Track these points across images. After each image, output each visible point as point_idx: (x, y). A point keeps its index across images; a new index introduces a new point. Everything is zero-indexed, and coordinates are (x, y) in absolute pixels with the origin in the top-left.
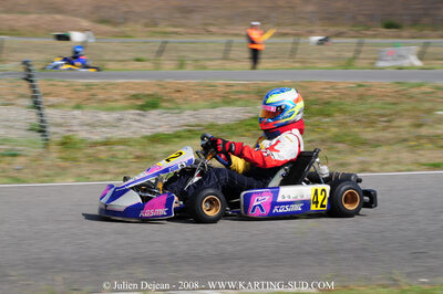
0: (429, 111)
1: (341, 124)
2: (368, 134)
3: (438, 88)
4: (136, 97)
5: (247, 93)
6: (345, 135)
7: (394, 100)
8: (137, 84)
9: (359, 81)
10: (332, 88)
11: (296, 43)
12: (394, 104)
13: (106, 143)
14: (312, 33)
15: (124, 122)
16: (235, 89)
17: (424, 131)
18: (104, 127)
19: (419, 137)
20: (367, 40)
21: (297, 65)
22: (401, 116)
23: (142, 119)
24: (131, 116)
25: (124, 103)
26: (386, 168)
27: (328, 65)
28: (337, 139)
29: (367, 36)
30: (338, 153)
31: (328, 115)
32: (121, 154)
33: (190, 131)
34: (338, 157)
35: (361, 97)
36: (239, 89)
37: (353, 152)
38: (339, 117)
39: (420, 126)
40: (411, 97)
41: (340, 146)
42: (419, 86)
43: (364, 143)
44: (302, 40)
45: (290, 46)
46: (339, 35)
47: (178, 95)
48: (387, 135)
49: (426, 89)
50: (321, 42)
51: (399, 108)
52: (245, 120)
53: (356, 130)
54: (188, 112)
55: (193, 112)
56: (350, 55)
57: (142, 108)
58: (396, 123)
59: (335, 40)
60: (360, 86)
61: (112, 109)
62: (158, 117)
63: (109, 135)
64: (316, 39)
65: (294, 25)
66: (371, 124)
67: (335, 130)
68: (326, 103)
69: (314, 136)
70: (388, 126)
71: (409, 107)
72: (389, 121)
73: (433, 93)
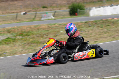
0: (58, 32)
1: (33, 38)
2: (41, 40)
3: (60, 25)
5: (4, 31)
6: (35, 41)
7: (48, 29)
9: (37, 25)
10: (30, 27)
11: (17, 15)
12: (48, 30)
14: (21, 11)
20: (38, 12)
21: (18, 21)
22: (50, 34)
27: (27, 21)
28: (32, 42)
29: (37, 11)
30: (33, 46)
31: (29, 36)
34: (33, 48)
35: (38, 29)
37: (37, 46)
38: (32, 36)
39: (56, 36)
40: (52, 28)
41: (33, 44)
43: (40, 43)
44: (19, 14)
45: (16, 16)
46: (30, 11)
49: (56, 25)
50: (24, 14)
51: (49, 31)
52: (4, 40)
53: (37, 39)
56: (33, 17)
58: (49, 36)
59: (28, 13)
60: (37, 26)
64: (22, 13)
65: (16, 10)
66: (42, 37)
67: (31, 40)
68: (28, 32)
69: (25, 42)
70: (47, 37)
71: (52, 31)
72: (47, 36)
73: (59, 26)
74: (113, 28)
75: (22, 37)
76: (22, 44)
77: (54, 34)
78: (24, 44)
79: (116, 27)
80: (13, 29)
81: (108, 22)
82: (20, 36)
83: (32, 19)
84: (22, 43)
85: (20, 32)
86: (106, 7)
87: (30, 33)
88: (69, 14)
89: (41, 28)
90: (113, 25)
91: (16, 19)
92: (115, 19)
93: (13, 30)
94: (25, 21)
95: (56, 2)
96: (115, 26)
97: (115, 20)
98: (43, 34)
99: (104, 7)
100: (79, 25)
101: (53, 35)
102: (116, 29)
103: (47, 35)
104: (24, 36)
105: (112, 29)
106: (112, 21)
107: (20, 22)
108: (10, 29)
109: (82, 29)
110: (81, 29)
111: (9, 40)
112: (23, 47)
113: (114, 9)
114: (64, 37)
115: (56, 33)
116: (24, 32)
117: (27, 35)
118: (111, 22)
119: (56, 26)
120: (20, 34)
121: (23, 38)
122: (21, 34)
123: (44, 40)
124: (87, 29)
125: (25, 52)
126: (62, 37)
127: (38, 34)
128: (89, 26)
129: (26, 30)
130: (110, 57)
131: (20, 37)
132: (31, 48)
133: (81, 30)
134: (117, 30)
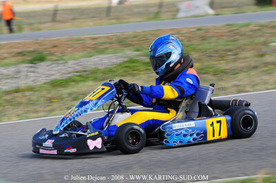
3: (263, 26)
4: (20, 54)
5: (111, 43)
8: (19, 44)
9: (198, 26)
10: (178, 33)
12: (234, 41)
13: (17, 91)
15: (22, 74)
16: (100, 41)
18: (8, 79)
22: (243, 50)
23: (36, 70)
24: (26, 69)
25: (14, 60)
32: (34, 98)
33: (80, 76)
35: (203, 38)
36: (102, 41)
40: (243, 35)
42: (247, 25)
47: (55, 49)
49: (252, 27)
54: (72, 62)
55: (75, 62)
57: (31, 62)
61: (8, 65)
62: (48, 68)
63: (15, 85)
70: (236, 58)
72: (236, 55)
73: (259, 30)
80: (135, 37)
89: (210, 34)
93: (135, 39)
103: (235, 52)
108: (126, 38)
111: (135, 64)
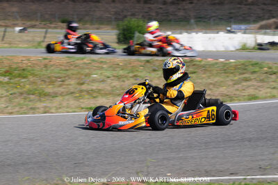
0: (88, 75)
2: (50, 89)
6: (36, 90)
7: (67, 68)
11: (5, 32)
14: (16, 25)
17: (84, 87)
19: (81, 91)
20: (50, 30)
21: (6, 45)
26: (60, 110)
28: (30, 93)
29: (50, 28)
30: (30, 101)
31: (24, 77)
34: (30, 103)
37: (40, 101)
38: (31, 78)
39: (82, 84)
41: (32, 97)
43: (47, 95)
44: (9, 29)
46: (33, 27)
48: (61, 90)
50: (21, 31)
51: (69, 73)
53: (42, 86)
56: (39, 39)
58: (67, 83)
59: (29, 30)
60: (45, 59)
64: (18, 29)
65: (4, 19)
66: (52, 82)
67: (28, 87)
68: (24, 70)
69: (15, 91)
71: (75, 72)
74: (204, 78)
75: (10, 79)
76: (8, 94)
77: (79, 79)
78: (11, 94)
79: (209, 77)
81: (194, 65)
82: (5, 76)
83: (36, 44)
84: (7, 91)
85: (7, 68)
86: (194, 34)
87: (29, 71)
88: (116, 41)
90: (204, 73)
91: (3, 40)
92: (210, 59)
94: (20, 45)
95: (91, 13)
96: (208, 74)
97: (209, 62)
98: (56, 77)
99: (189, 33)
100: (132, 65)
101: (77, 81)
102: (209, 81)
104: (15, 77)
105: (200, 81)
106: (203, 63)
107: (10, 48)
109: (139, 74)
110: (136, 73)
112: (10, 101)
113: (210, 39)
114: (99, 88)
115: (83, 77)
116: (15, 69)
117: (20, 76)
118: (199, 67)
119: (85, 63)
120: (6, 72)
121: (12, 81)
122: (8, 73)
123: (56, 90)
124: (148, 75)
125: (10, 111)
126: (94, 88)
127: (44, 75)
128: (154, 70)
129: (20, 65)
130: (189, 139)
131: (6, 79)
132: (26, 103)
133: (135, 76)
134: (211, 84)
